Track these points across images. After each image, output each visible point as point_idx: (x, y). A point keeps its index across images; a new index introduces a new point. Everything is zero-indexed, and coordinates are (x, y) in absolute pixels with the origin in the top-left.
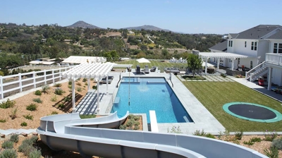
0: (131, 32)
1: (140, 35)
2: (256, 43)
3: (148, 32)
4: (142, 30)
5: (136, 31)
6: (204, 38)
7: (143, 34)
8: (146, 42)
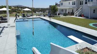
0: (13, 7)
1: (17, 8)
2: (75, 2)
3: (20, 7)
4: (17, 6)
5: (15, 7)
6: (40, 9)
7: (18, 8)
8: (19, 11)
